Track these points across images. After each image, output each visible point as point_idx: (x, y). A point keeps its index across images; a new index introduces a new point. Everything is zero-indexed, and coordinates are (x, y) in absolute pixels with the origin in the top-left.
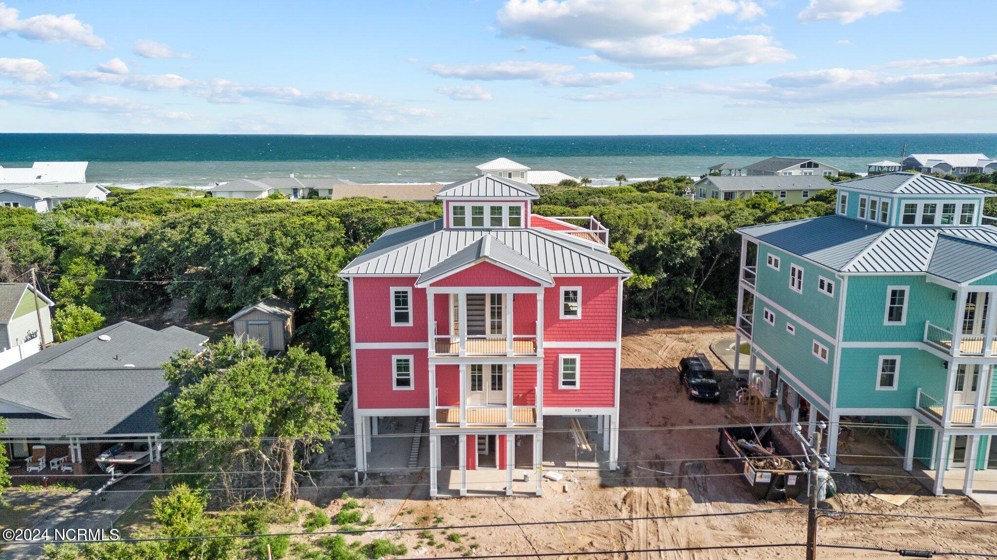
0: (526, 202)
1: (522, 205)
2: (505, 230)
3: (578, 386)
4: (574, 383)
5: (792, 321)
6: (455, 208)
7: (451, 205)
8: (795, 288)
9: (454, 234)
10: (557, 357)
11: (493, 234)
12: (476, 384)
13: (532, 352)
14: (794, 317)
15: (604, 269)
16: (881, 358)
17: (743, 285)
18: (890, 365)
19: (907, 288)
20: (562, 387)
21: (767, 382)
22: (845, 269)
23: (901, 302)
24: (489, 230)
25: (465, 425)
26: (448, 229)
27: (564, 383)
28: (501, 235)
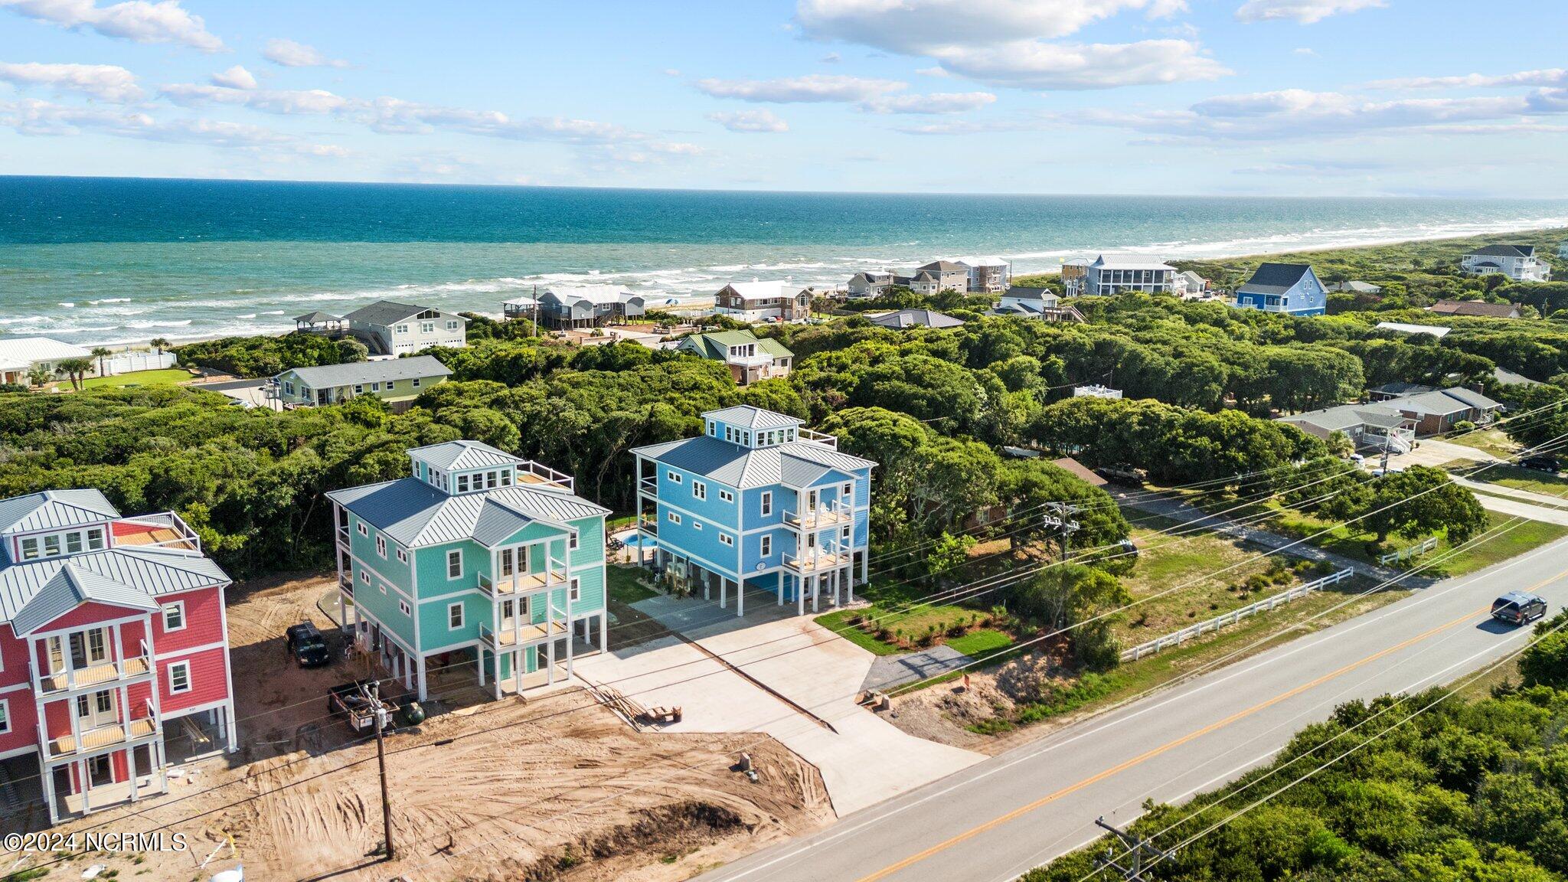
0: (107, 524)
1: (103, 528)
2: (86, 554)
3: (190, 688)
4: (185, 687)
5: (384, 584)
6: (24, 542)
7: (20, 540)
8: (381, 554)
9: (27, 567)
10: (166, 668)
11: (73, 560)
12: (84, 710)
13: (144, 671)
14: (384, 580)
15: (204, 582)
16: (450, 606)
17: (340, 547)
18: (456, 610)
19: (460, 551)
20: (173, 692)
21: (369, 636)
22: (411, 545)
23: (458, 561)
24: (68, 557)
25: (82, 750)
26: (19, 564)
27: (176, 689)
28: (83, 559)
